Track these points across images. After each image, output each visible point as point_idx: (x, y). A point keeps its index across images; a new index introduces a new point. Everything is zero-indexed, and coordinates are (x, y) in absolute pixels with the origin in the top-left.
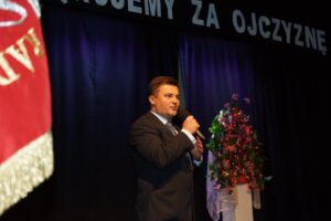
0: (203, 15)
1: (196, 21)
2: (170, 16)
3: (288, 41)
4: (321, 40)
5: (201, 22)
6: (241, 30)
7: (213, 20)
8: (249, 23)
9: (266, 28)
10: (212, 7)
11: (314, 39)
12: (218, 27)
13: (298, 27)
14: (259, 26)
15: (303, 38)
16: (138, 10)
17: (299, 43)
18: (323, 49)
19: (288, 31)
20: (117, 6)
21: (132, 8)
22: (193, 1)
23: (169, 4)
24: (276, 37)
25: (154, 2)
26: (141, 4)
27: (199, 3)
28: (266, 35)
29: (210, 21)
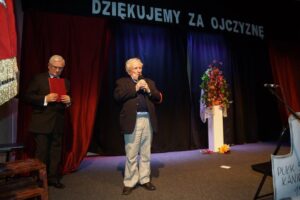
0: (195, 21)
1: (191, 23)
2: (177, 22)
3: (242, 31)
4: (261, 31)
5: (194, 24)
6: (215, 27)
7: (200, 23)
8: (220, 23)
9: (229, 26)
10: (200, 17)
11: (257, 31)
12: (203, 26)
13: (248, 25)
14: (226, 25)
15: (250, 30)
16: (161, 20)
17: (248, 33)
18: (262, 36)
19: (242, 27)
20: (150, 18)
21: (157, 19)
22: (190, 14)
23: (177, 16)
24: (235, 31)
25: (169, 16)
26: (162, 17)
27: (192, 15)
28: (230, 30)
29: (198, 23)
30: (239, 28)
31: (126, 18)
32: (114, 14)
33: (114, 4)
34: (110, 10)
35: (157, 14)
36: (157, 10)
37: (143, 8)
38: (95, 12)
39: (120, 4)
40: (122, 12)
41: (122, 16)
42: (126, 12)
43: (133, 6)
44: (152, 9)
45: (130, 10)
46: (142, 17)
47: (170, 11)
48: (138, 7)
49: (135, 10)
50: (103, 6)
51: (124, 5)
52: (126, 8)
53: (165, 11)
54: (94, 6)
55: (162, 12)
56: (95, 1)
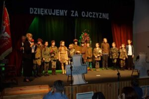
0: (74, 14)
1: (72, 15)
2: (66, 15)
3: (97, 17)
4: (107, 16)
6: (84, 16)
7: (77, 15)
8: (86, 14)
9: (91, 15)
10: (76, 12)
11: (106, 16)
13: (101, 14)
14: (89, 14)
15: (102, 16)
16: (59, 15)
17: (100, 17)
18: (108, 18)
19: (97, 15)
20: (54, 14)
21: (57, 15)
23: (66, 12)
24: (93, 17)
25: (62, 13)
26: (59, 13)
27: (73, 11)
28: (91, 17)
29: (76, 15)
30: (95, 15)
31: (44, 15)
32: (39, 13)
33: (39, 9)
34: (37, 12)
35: (57, 12)
36: (57, 10)
37: (51, 10)
38: (31, 13)
39: (41, 9)
40: (42, 12)
41: (42, 14)
42: (44, 12)
43: (47, 9)
44: (55, 10)
45: (46, 12)
46: (50, 14)
47: (63, 11)
49: (48, 11)
50: (34, 10)
52: (44, 10)
54: (30, 11)
55: (59, 11)
56: (31, 9)
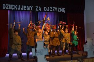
1: (36, 10)
2: (32, 10)
3: (56, 11)
6: (45, 10)
8: (47, 9)
9: (51, 9)
10: (40, 7)
11: (63, 10)
13: (59, 8)
15: (60, 10)
17: (58, 11)
18: (64, 12)
19: (56, 9)
20: (22, 9)
21: (24, 9)
22: (36, 7)
23: (31, 8)
24: (53, 11)
25: (28, 8)
26: (26, 9)
27: (37, 7)
28: (51, 11)
29: (39, 10)
30: (55, 10)
31: (14, 10)
32: (10, 9)
33: (10, 5)
34: (9, 7)
35: (24, 8)
36: (24, 6)
37: (20, 6)
38: (4, 8)
39: (12, 5)
40: (13, 8)
41: (13, 9)
42: (14, 8)
43: (16, 5)
44: (23, 6)
45: (15, 7)
46: (19, 9)
47: (29, 6)
48: (18, 6)
49: (17, 7)
50: (6, 6)
51: (13, 5)
52: (14, 6)
53: (27, 6)
55: (26, 7)
56: (3, 5)
